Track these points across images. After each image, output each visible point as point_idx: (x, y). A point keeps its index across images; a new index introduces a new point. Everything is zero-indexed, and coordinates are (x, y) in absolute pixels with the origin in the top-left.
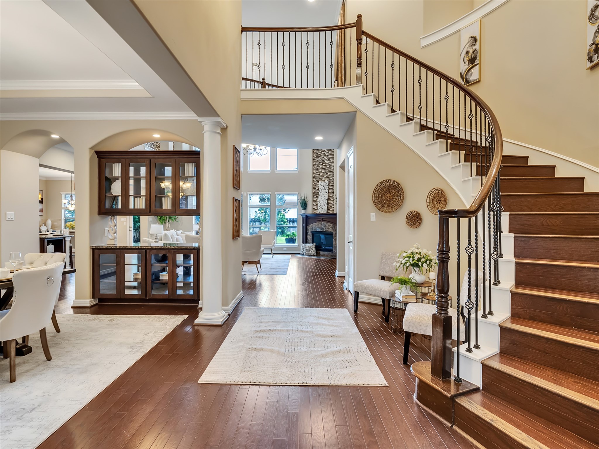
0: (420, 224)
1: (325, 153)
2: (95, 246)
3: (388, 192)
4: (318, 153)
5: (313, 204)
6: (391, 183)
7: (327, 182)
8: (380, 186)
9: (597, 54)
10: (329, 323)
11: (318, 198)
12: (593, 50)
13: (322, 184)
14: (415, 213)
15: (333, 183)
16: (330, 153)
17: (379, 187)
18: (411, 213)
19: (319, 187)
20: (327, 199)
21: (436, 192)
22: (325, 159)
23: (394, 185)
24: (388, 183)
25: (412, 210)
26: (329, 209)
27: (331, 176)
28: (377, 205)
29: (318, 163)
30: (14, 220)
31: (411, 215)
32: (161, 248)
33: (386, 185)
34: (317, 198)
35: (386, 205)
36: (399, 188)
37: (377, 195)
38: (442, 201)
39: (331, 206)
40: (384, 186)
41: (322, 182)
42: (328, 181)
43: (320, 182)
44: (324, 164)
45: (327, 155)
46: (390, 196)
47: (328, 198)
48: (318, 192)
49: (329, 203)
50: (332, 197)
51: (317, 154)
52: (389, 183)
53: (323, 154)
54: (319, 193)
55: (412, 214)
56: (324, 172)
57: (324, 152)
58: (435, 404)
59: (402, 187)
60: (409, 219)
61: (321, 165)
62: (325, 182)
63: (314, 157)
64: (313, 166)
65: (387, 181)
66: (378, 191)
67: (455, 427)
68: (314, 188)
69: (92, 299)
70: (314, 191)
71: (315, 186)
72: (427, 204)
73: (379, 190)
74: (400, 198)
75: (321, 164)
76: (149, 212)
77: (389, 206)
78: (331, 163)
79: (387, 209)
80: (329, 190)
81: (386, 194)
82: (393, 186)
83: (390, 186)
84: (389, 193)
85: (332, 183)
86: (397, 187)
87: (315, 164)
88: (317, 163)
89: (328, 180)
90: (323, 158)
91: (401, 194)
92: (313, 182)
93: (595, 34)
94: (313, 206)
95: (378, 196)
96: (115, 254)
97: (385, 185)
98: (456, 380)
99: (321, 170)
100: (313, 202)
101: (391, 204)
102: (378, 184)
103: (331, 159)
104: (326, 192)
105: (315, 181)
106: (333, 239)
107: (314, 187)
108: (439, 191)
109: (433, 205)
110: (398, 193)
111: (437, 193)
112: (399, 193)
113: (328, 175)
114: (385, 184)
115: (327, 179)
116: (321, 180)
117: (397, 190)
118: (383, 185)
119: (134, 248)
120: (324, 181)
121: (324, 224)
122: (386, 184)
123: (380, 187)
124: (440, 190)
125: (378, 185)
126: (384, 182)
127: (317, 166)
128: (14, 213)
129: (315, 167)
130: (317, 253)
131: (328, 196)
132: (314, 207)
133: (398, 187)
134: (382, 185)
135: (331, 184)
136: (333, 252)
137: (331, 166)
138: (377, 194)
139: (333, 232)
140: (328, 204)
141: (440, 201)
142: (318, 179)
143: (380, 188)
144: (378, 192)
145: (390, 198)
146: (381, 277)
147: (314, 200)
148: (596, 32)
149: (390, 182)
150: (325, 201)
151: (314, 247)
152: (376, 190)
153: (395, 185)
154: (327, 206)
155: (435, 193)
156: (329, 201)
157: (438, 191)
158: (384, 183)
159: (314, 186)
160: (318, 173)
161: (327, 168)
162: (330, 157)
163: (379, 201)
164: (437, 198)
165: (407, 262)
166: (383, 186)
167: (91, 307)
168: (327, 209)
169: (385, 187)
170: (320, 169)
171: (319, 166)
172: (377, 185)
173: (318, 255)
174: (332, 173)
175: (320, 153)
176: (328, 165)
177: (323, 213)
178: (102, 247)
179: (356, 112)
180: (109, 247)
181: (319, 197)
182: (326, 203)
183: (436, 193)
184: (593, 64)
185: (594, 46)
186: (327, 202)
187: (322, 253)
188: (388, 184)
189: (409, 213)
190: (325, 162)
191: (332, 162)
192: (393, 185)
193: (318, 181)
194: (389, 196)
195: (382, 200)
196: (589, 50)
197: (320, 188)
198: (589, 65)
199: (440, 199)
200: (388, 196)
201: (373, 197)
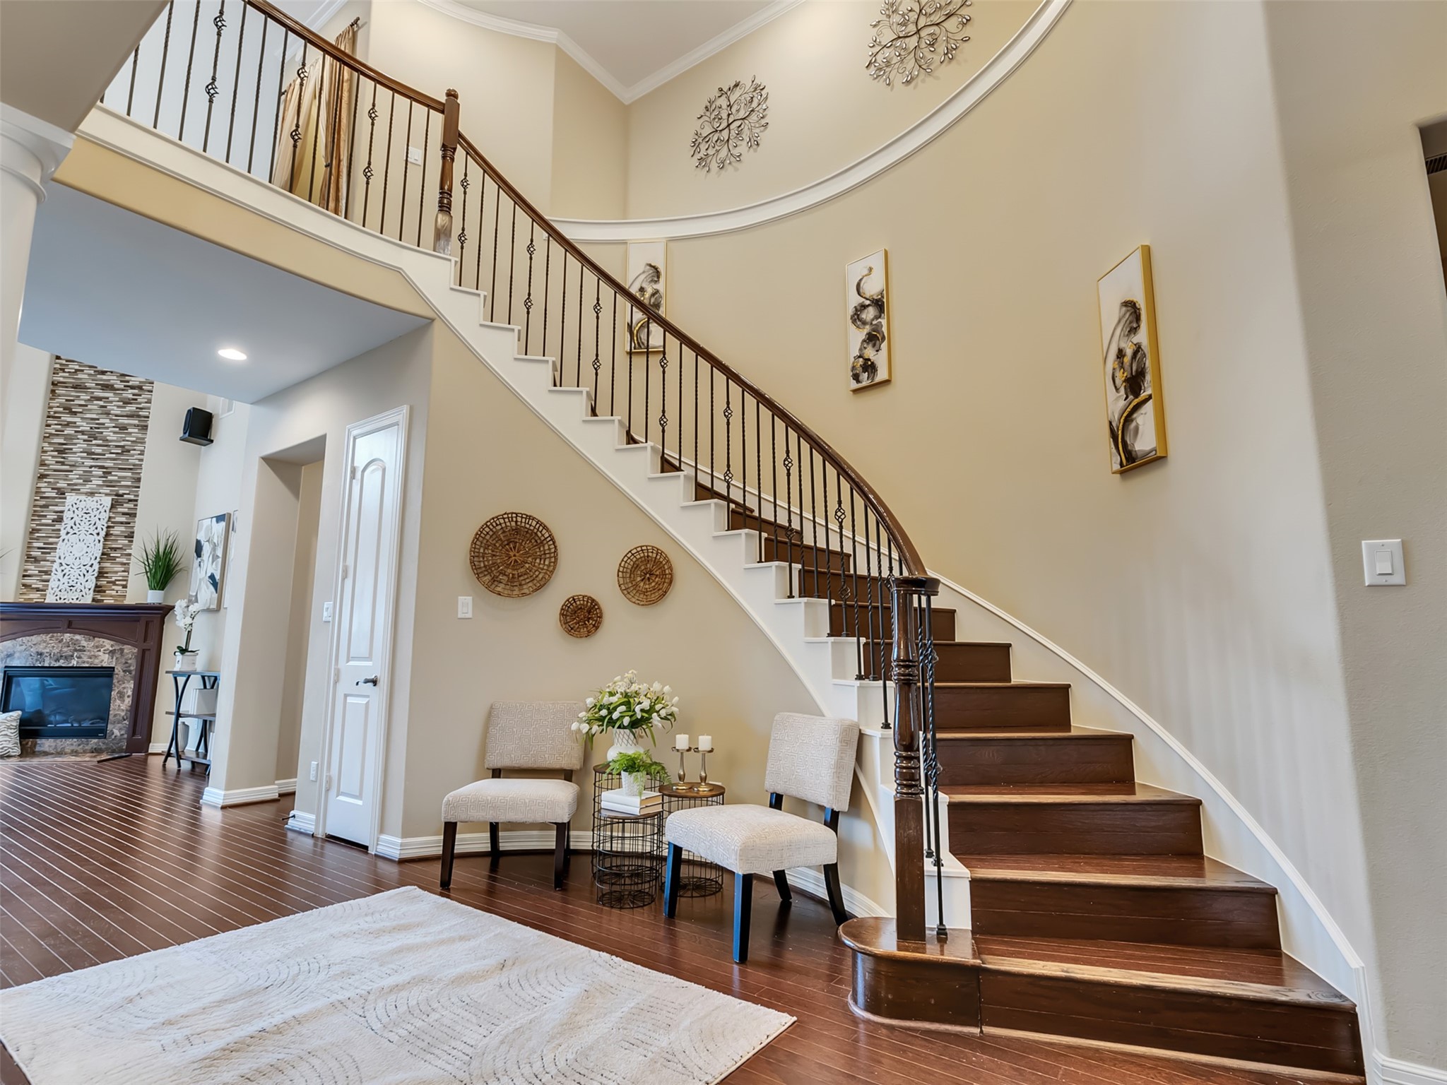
0: (596, 627)
1: (105, 407)
3: (511, 546)
4: (73, 401)
5: (26, 570)
6: (521, 522)
7: (107, 501)
8: (491, 527)
9: (867, 373)
10: (424, 939)
11: (56, 548)
12: (861, 365)
13: (82, 505)
14: (582, 602)
15: (131, 505)
16: (127, 409)
17: (487, 529)
18: (574, 599)
19: (62, 512)
20: (99, 556)
21: (642, 555)
22: (104, 424)
23: (529, 529)
24: (512, 521)
25: (578, 594)
26: (104, 592)
27: (123, 483)
28: (480, 576)
29: (69, 431)
31: (571, 604)
33: (506, 526)
34: (49, 548)
35: (505, 578)
36: (543, 538)
37: (479, 549)
38: (657, 575)
39: (113, 579)
40: (502, 528)
41: (83, 497)
42: (110, 498)
43: (71, 498)
44: (100, 442)
45: (116, 416)
46: (517, 554)
47: (103, 554)
48: (59, 530)
49: (105, 570)
50: (118, 551)
51: (67, 400)
52: (516, 522)
53: (95, 407)
54: (63, 533)
55: (574, 604)
56: (95, 466)
57: (101, 403)
58: (933, 1002)
59: (554, 534)
60: (566, 615)
61: (82, 442)
62: (95, 499)
63: (51, 408)
64: (46, 438)
65: (514, 515)
66: (484, 538)
67: (987, 1029)
68: (36, 513)
70: (37, 525)
71: (46, 506)
72: (618, 581)
73: (488, 537)
74: (542, 562)
75: (86, 437)
77: (512, 581)
78: (132, 442)
79: (508, 587)
80: (108, 527)
81: (507, 550)
82: (527, 532)
83: (517, 530)
84: (514, 548)
85: (125, 505)
86: (536, 534)
87: (53, 432)
88: (66, 432)
89: (107, 495)
90: (98, 419)
91: (547, 552)
92: (38, 491)
93: (862, 343)
94: (24, 576)
95: (484, 553)
97: (503, 525)
98: (941, 931)
99: (82, 458)
100: (26, 561)
101: (519, 576)
102: (488, 520)
103: (130, 430)
104: (98, 534)
105: (43, 490)
106: (111, 690)
107: (35, 511)
108: (650, 554)
109: (630, 585)
110: (538, 550)
111: (644, 556)
112: (542, 549)
113: (110, 478)
114: (505, 523)
115: (107, 490)
116: (79, 490)
117: (536, 541)
118: (500, 524)
120: (92, 494)
121: (76, 643)
122: (508, 524)
123: (491, 530)
124: (652, 552)
125: (489, 524)
126: (504, 519)
127: (62, 441)
129: (50, 443)
130: (23, 747)
131: (104, 548)
132: (28, 581)
133: (539, 534)
134: (497, 525)
135: (119, 510)
136: (105, 737)
137: (129, 451)
138: (481, 546)
139: (114, 668)
140: (101, 574)
141: (650, 575)
142: (62, 484)
143: (491, 533)
144: (485, 541)
145: (516, 561)
146: (491, 771)
147: (29, 556)
148: (864, 341)
149: (519, 519)
150: (86, 561)
151: (15, 724)
152: (480, 535)
153: (532, 528)
154: (94, 580)
155: (638, 557)
156: (108, 565)
157: (648, 552)
158: (502, 521)
159: (35, 506)
160: (63, 463)
161: (107, 456)
162: (126, 422)
163: (485, 566)
164: (643, 568)
165: (624, 716)
166: (499, 527)
168: (95, 591)
169: (504, 532)
170: (75, 453)
171: (76, 444)
172: (486, 524)
173: (26, 752)
174: (130, 474)
175: (83, 403)
176: (117, 446)
177: (75, 601)
179: (433, 320)
181: (58, 547)
182: (91, 570)
183: (641, 558)
184: (860, 385)
185: (861, 360)
186: (96, 567)
187: (46, 744)
188: (513, 524)
189: (568, 600)
190: (102, 433)
191: (134, 439)
192: (526, 528)
193: (61, 493)
194: (515, 556)
195: (493, 564)
196: (854, 363)
197: (66, 515)
198: (854, 385)
199: (651, 571)
200: (512, 554)
201: (473, 554)
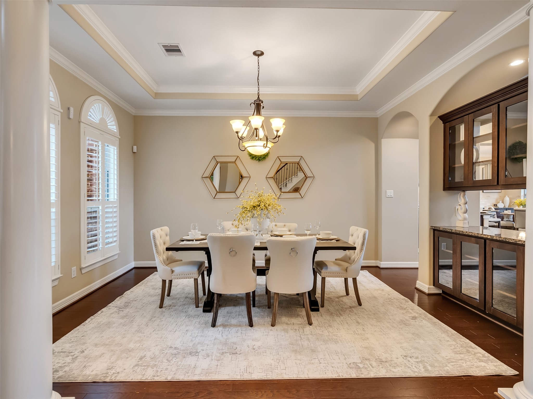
2: (434, 227)
30: (393, 197)
32: (504, 240)
69: (433, 287)
76: (496, 184)
96: (451, 239)
119: (470, 234)
128: (393, 191)
167: (429, 295)
178: (439, 228)
180: (445, 229)
